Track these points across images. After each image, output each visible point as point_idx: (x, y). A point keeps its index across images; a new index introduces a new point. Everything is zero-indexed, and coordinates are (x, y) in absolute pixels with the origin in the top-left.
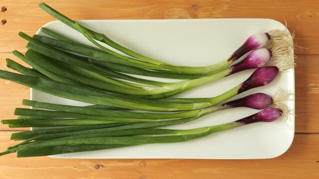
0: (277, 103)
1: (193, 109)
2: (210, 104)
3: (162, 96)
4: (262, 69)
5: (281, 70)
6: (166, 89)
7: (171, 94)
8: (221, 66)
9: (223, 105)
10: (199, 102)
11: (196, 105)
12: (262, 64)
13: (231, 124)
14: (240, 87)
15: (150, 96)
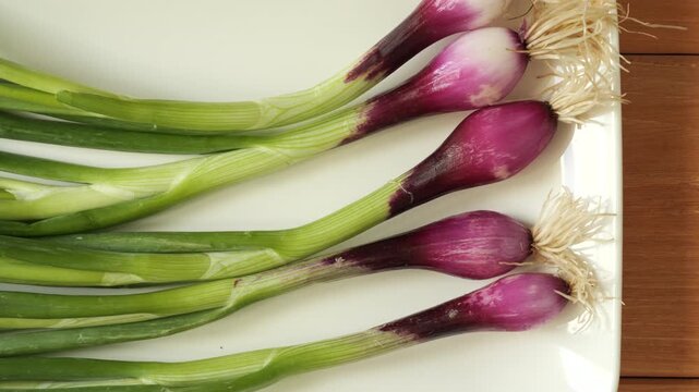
0: (548, 253)
1: (207, 276)
2: (274, 256)
3: (81, 223)
4: (486, 112)
5: (565, 116)
6: (103, 193)
7: (122, 214)
8: (320, 101)
9: (331, 260)
10: (228, 248)
11: (217, 262)
12: (487, 94)
13: (361, 338)
14: (399, 185)
15: (29, 221)
